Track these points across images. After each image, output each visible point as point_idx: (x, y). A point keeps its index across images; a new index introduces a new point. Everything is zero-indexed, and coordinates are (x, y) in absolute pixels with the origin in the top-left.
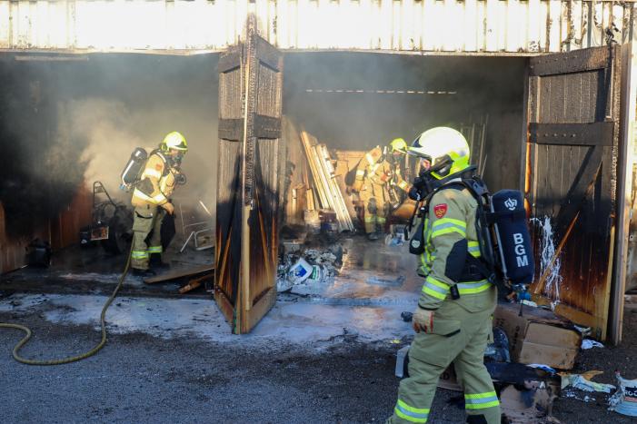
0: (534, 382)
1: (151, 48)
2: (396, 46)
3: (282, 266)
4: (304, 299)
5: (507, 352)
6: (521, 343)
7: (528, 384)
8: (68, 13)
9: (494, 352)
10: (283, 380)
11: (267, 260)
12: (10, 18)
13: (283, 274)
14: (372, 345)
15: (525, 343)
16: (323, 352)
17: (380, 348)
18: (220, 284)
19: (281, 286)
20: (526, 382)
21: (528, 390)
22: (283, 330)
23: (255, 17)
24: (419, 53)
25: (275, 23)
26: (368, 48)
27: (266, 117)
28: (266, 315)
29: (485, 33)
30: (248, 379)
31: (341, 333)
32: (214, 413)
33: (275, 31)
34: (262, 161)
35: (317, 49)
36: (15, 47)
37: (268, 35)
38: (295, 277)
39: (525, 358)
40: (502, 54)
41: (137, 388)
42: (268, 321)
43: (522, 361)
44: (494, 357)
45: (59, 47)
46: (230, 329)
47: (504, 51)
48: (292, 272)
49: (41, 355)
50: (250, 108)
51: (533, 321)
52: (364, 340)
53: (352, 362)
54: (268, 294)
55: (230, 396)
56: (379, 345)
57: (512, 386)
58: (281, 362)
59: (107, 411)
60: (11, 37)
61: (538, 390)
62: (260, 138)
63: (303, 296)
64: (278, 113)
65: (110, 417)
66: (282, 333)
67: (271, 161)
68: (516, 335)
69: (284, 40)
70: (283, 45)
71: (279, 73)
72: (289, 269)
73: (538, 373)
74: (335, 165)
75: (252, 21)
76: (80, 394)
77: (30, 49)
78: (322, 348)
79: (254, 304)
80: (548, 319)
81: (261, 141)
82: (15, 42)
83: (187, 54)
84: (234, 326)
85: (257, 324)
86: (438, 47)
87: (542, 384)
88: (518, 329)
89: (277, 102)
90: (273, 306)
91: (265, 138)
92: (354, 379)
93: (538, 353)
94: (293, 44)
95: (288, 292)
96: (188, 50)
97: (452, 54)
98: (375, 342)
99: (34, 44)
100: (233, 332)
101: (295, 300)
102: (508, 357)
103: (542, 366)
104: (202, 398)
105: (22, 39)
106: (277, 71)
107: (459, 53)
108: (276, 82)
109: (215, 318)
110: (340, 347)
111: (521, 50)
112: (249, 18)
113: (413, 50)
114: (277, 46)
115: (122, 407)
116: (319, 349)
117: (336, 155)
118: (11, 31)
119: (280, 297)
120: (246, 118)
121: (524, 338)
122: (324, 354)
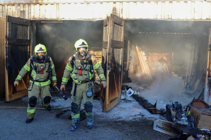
0: (200, 135)
1: (82, 18)
2: (163, 18)
3: (123, 91)
4: (129, 102)
5: (193, 124)
6: (198, 121)
7: (198, 136)
8: (57, 8)
9: (187, 124)
10: (115, 128)
11: (116, 88)
12: (40, 10)
13: (124, 93)
14: (148, 119)
15: (200, 121)
16: (131, 120)
17: (151, 120)
18: (102, 96)
19: (123, 97)
20: (198, 135)
21: (197, 138)
22: (120, 112)
23: (115, 8)
24: (170, 20)
25: (122, 10)
26: (153, 18)
27: (117, 41)
28: (115, 107)
29: (194, 13)
30: (104, 127)
31: (139, 114)
32: (90, 137)
33: (122, 13)
34: (115, 55)
35: (136, 19)
36: (41, 18)
37: (120, 14)
38: (128, 94)
39: (200, 127)
40: (200, 20)
41: (68, 127)
42: (115, 109)
43: (198, 127)
44: (187, 125)
45: (54, 18)
46: (102, 110)
47: (201, 19)
48: (127, 93)
49: (41, 115)
50: (110, 38)
51: (203, 114)
52: (146, 117)
53: (140, 124)
54: (116, 100)
55: (96, 132)
56: (150, 119)
57: (192, 136)
58: (116, 122)
59: (56, 134)
60: (40, 15)
61: (201, 138)
62: (114, 48)
63: (129, 101)
64: (122, 40)
65: (57, 136)
66: (119, 113)
67: (119, 56)
68: (197, 118)
69: (125, 16)
70: (125, 17)
71: (123, 27)
72: (125, 92)
73: (203, 132)
74: (147, 58)
75: (114, 9)
76: (49, 128)
77: (45, 19)
78: (131, 118)
79: (110, 103)
80: (209, 113)
81: (115, 49)
82: (41, 17)
83: (93, 20)
84: (103, 109)
85: (111, 109)
86: (177, 18)
87: (203, 136)
88: (198, 116)
89: (122, 36)
90: (119, 104)
91: (117, 48)
92: (139, 129)
93: (205, 125)
94: (128, 17)
95: (124, 99)
96: (93, 19)
97: (183, 20)
98: (149, 118)
99: (46, 18)
100: (103, 111)
101: (127, 102)
102: (193, 126)
103: (205, 130)
104: (87, 132)
105: (43, 16)
106: (122, 26)
107: (185, 20)
108: (121, 30)
109: (99, 106)
110: (137, 118)
111: (207, 19)
112: (113, 9)
113: (169, 19)
114: (122, 18)
115: (61, 133)
116: (130, 119)
117: (149, 54)
118: (40, 14)
119: (122, 101)
120: (108, 41)
121: (200, 119)
122: (131, 121)
